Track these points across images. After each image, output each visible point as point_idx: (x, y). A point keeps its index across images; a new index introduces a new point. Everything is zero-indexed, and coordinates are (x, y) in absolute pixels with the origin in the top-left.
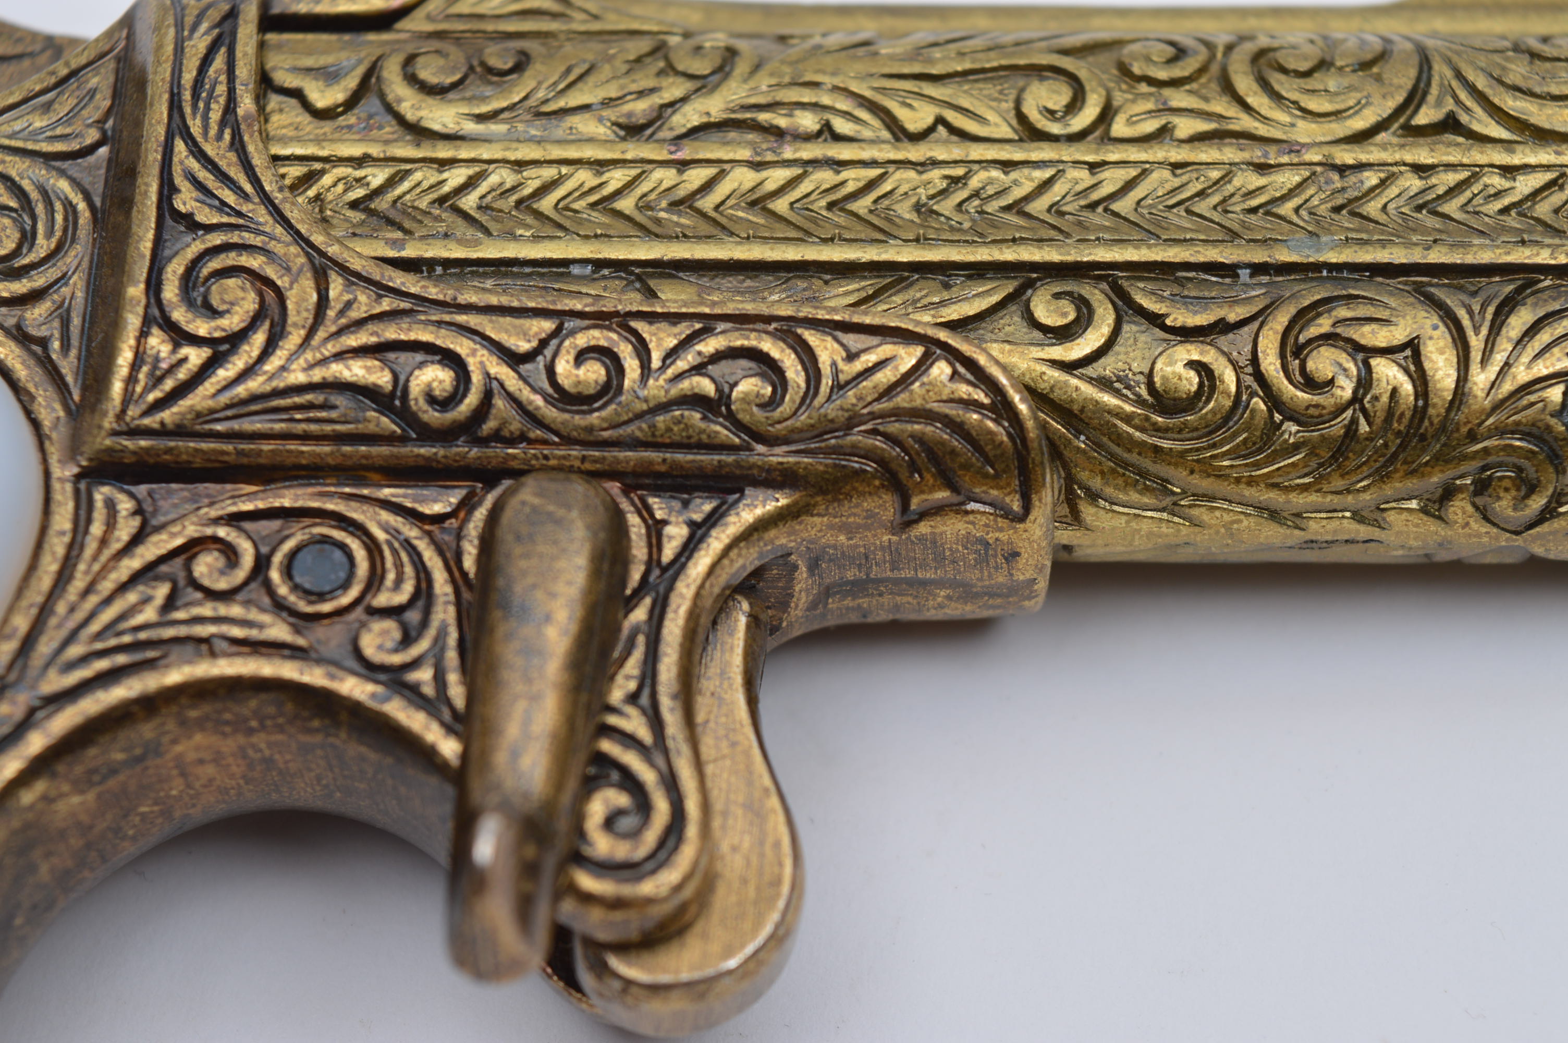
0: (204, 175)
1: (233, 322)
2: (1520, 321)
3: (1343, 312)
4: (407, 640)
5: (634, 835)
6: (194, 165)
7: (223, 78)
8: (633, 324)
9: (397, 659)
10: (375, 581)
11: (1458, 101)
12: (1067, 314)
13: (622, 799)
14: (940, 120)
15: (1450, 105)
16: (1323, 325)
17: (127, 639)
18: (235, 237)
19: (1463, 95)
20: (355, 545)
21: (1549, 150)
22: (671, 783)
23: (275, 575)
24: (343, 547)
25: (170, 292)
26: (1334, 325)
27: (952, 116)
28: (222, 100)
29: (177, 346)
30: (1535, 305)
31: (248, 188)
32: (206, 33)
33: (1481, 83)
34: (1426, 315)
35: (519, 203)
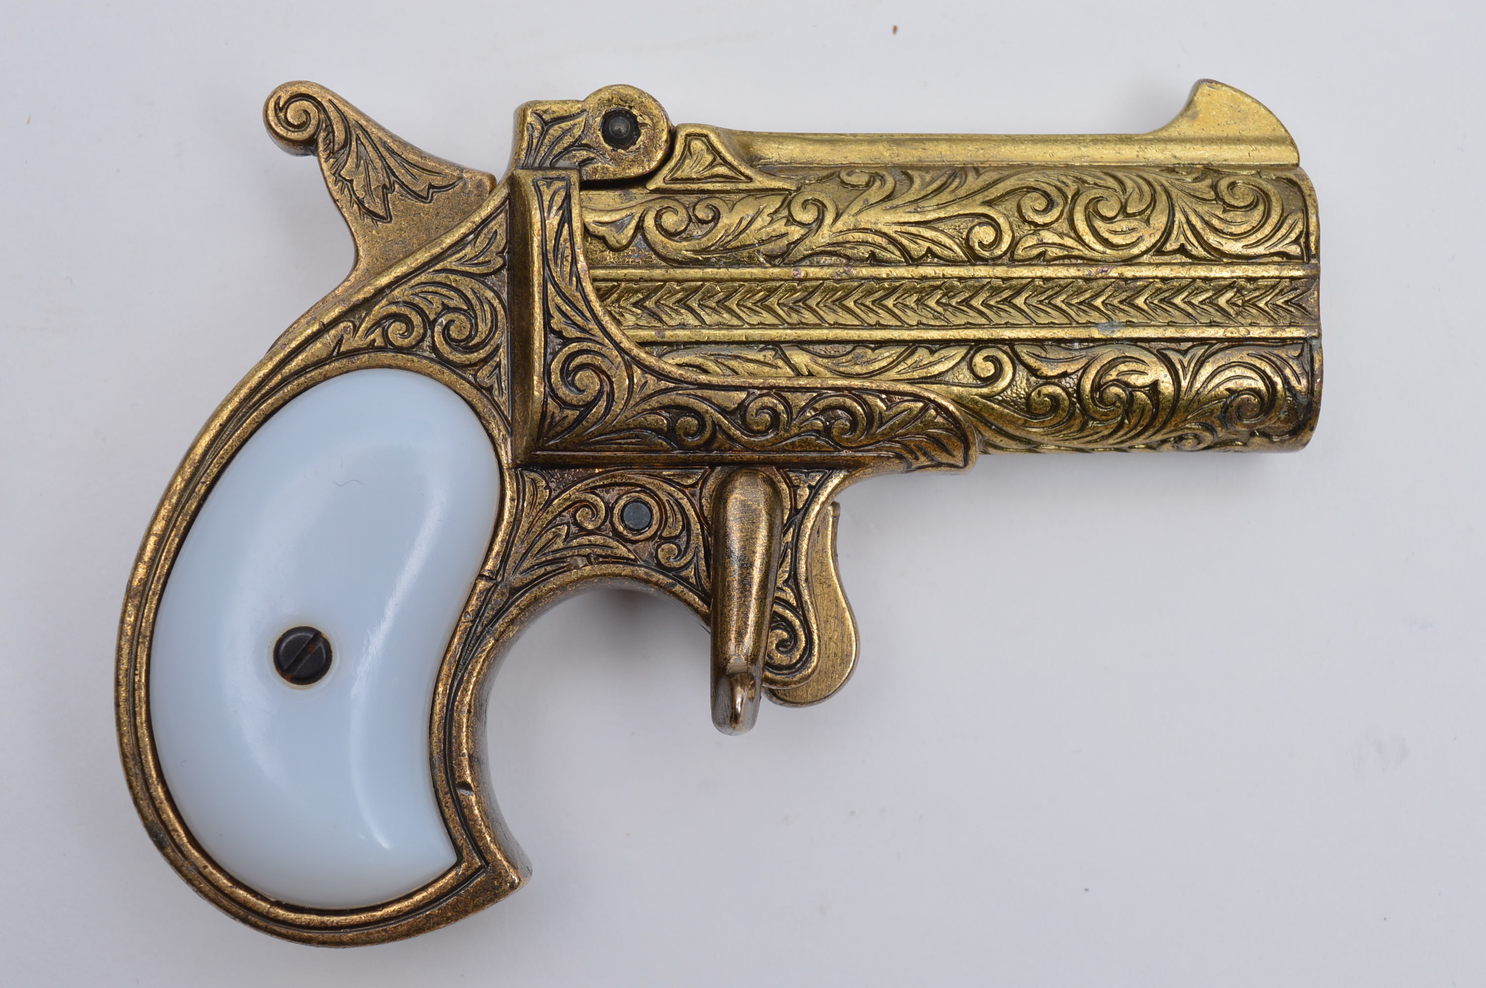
0: (566, 308)
1: (588, 396)
2: (1206, 372)
3: (1122, 368)
4: (681, 554)
5: (790, 652)
6: (559, 300)
7: (568, 244)
8: (783, 394)
9: (676, 564)
10: (663, 522)
11: (1186, 238)
12: (989, 369)
13: (785, 635)
14: (929, 250)
15: (1182, 240)
16: (1113, 375)
17: (550, 558)
18: (585, 345)
19: (1189, 234)
20: (652, 502)
21: (1228, 269)
22: (806, 624)
23: (616, 520)
24: (646, 504)
25: (555, 378)
26: (1117, 375)
27: (936, 249)
28: (569, 259)
29: (562, 409)
30: (1214, 362)
31: (588, 315)
32: (556, 214)
33: (1199, 225)
34: (1162, 369)
35: (718, 302)
